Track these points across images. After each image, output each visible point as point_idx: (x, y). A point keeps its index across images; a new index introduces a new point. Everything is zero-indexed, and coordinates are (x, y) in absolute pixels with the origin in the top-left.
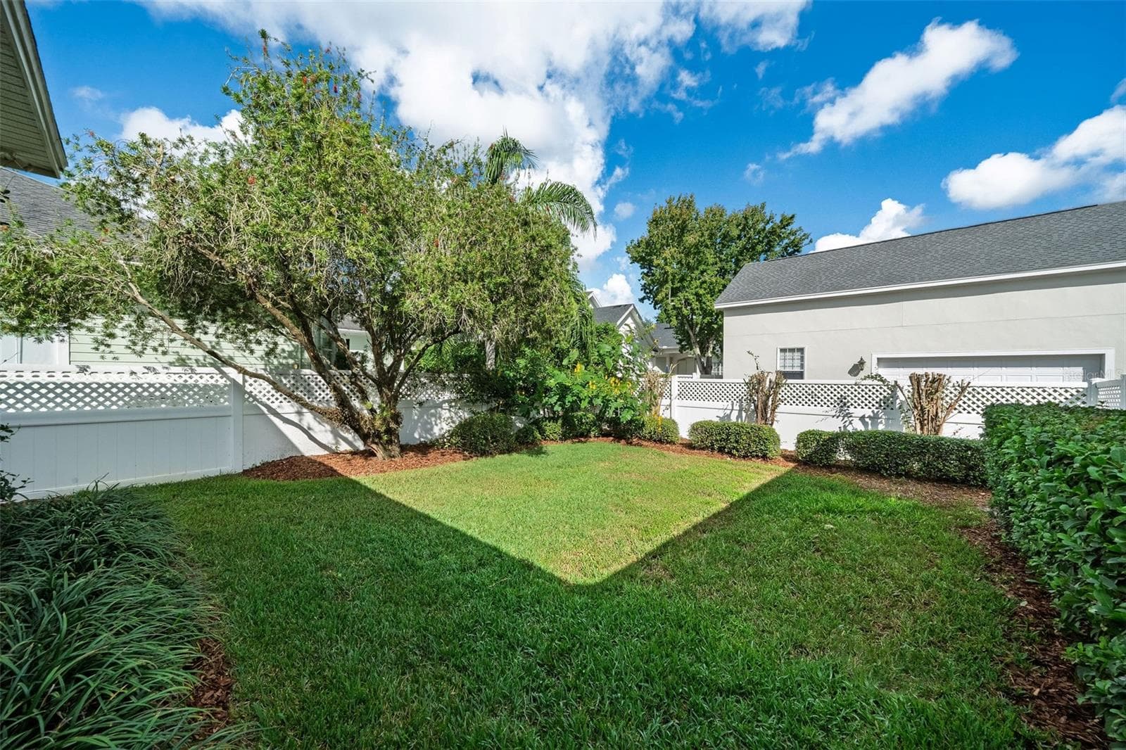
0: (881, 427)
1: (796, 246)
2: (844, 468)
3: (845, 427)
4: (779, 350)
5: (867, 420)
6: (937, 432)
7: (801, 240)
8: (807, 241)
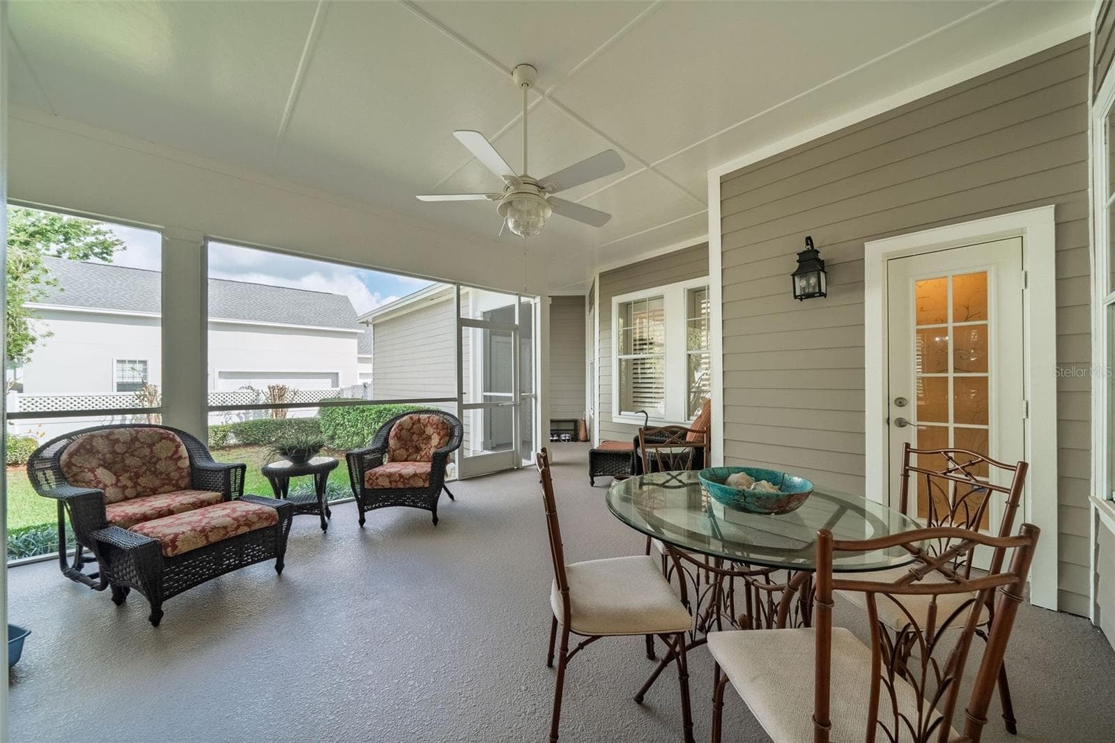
0: (251, 419)
1: (106, 248)
2: (236, 446)
3: (226, 422)
4: (115, 362)
5: (242, 415)
6: (285, 417)
7: (113, 244)
8: (120, 247)
